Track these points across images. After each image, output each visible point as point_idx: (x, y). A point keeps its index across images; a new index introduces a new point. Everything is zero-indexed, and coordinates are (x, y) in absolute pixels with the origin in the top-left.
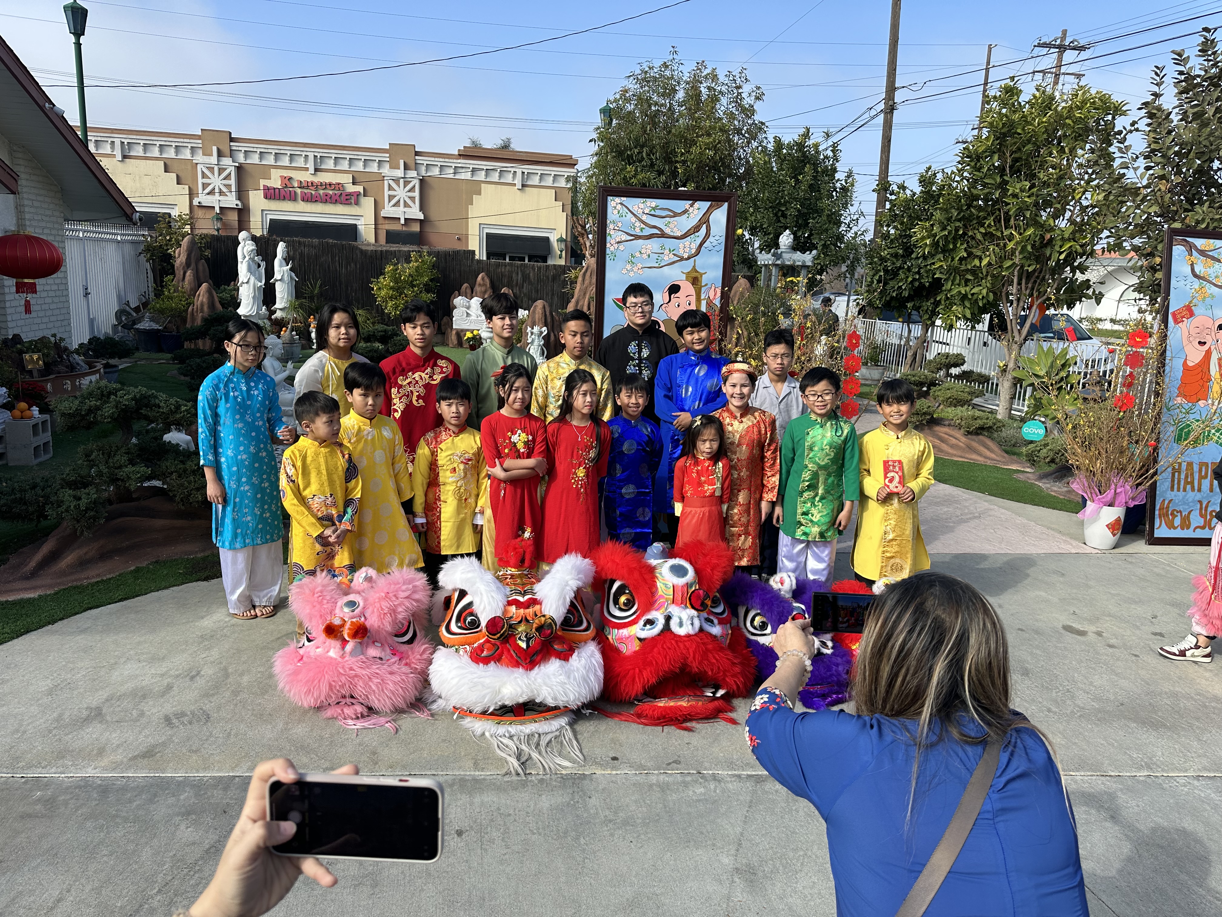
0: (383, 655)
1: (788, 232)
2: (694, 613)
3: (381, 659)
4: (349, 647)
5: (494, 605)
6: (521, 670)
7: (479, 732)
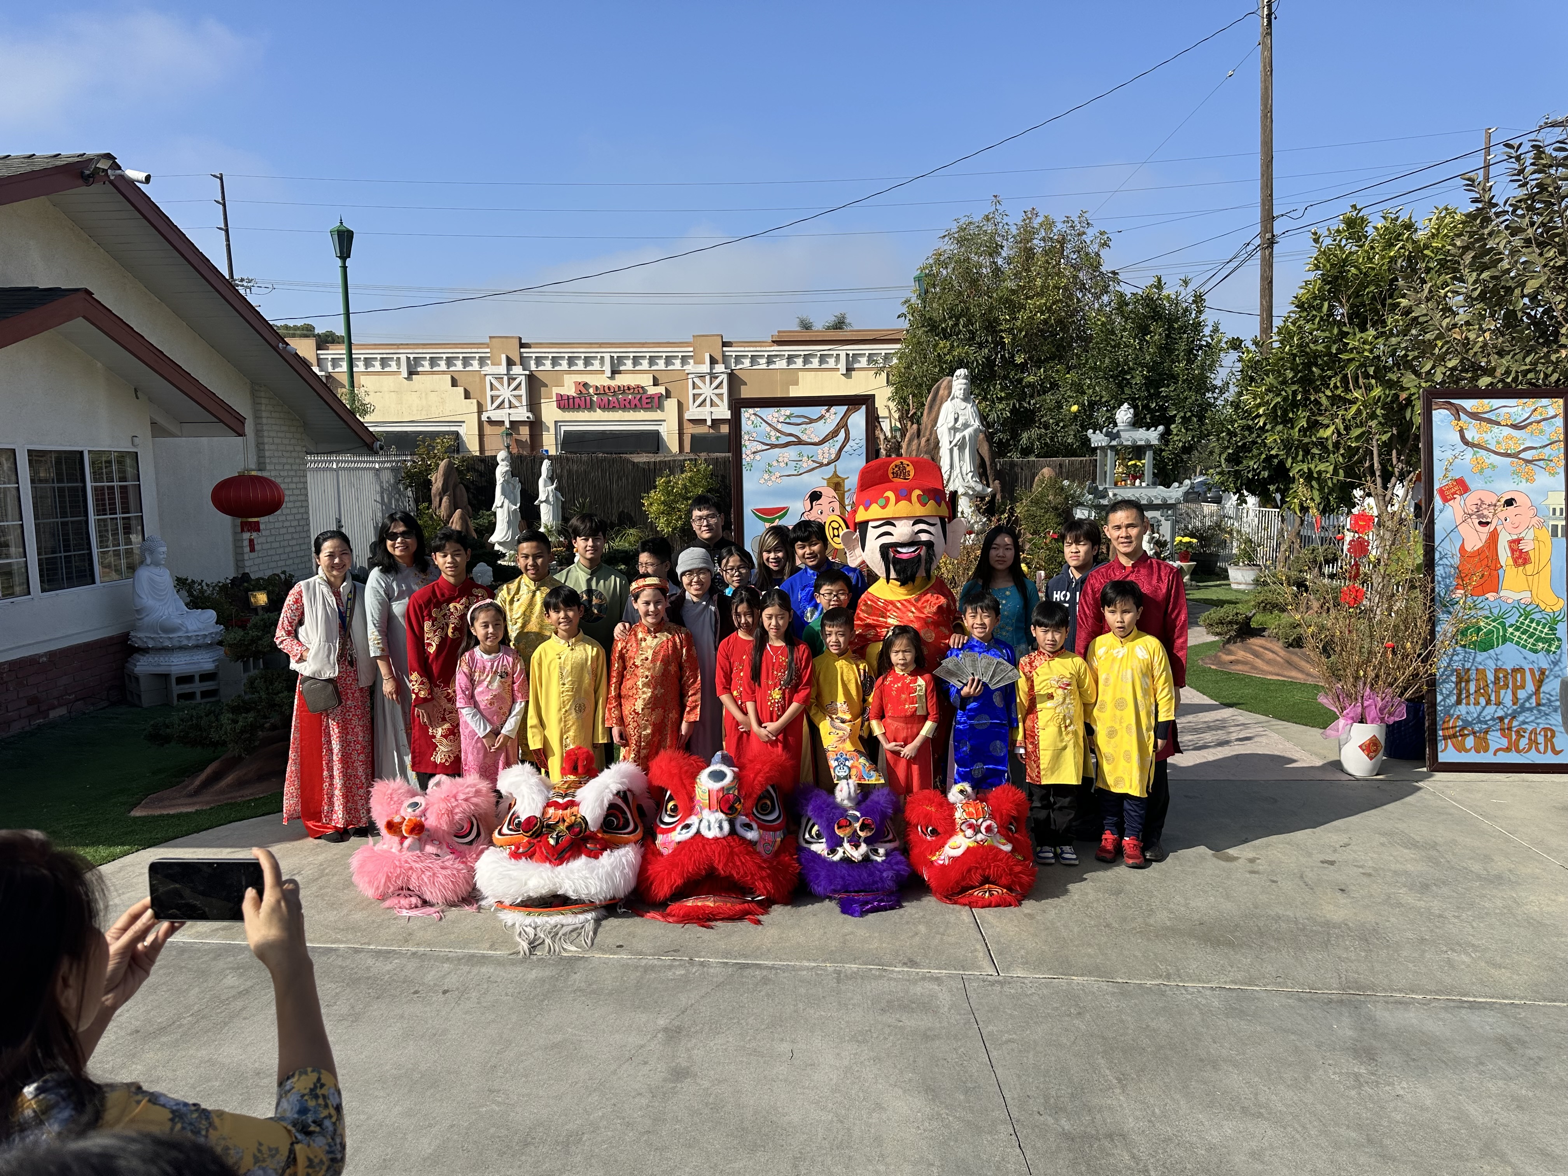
0: (439, 852)
1: (1126, 405)
2: (722, 816)
3: (438, 855)
4: (407, 843)
5: (534, 806)
6: (547, 865)
7: (510, 923)
